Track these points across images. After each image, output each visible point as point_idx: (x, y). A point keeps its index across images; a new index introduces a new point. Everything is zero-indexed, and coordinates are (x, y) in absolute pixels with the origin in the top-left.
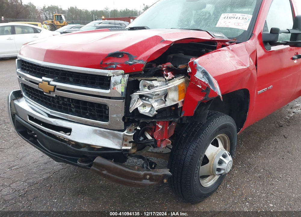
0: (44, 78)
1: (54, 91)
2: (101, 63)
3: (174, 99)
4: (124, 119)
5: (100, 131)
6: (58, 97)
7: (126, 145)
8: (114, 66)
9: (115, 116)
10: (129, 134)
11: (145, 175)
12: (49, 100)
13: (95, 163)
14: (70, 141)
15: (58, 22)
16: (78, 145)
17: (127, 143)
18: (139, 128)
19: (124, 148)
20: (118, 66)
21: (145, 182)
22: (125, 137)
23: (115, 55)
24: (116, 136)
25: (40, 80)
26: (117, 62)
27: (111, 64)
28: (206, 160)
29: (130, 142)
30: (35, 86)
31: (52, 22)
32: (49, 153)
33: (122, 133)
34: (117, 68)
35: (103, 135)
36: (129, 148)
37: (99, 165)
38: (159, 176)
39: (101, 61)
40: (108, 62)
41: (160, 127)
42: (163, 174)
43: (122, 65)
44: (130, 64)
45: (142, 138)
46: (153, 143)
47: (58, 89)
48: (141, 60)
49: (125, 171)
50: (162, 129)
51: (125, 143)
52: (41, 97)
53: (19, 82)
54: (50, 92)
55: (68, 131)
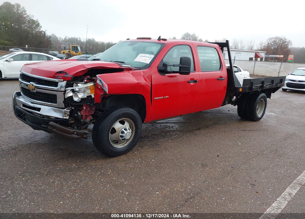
0: (31, 83)
1: (35, 89)
2: (54, 76)
3: (89, 93)
4: (64, 102)
5: (54, 109)
6: (37, 92)
7: (66, 117)
8: (59, 77)
9: (59, 100)
10: (67, 110)
11: (74, 132)
12: (33, 94)
13: (49, 124)
14: (41, 115)
15: (74, 52)
16: (44, 116)
17: (66, 115)
18: (73, 108)
19: (64, 118)
20: (61, 77)
21: (73, 136)
22: (65, 112)
23: (60, 72)
24: (61, 112)
25: (29, 84)
26: (60, 75)
27: (58, 76)
28: (114, 131)
29: (68, 115)
30: (26, 87)
31: (69, 52)
32: (28, 123)
33: (64, 110)
34: (60, 78)
35: (55, 111)
36: (67, 118)
37: (51, 126)
38: (82, 133)
39: (54, 75)
40: (57, 76)
41: (85, 108)
42: (84, 132)
43: (62, 77)
44: (66, 77)
45: (76, 115)
46: (81, 117)
47: (37, 88)
48: (70, 75)
49: (63, 129)
50: (86, 109)
51: (65, 115)
52: (29, 93)
53: (20, 86)
54: (33, 90)
55: (39, 109)
